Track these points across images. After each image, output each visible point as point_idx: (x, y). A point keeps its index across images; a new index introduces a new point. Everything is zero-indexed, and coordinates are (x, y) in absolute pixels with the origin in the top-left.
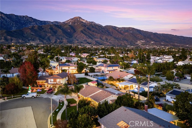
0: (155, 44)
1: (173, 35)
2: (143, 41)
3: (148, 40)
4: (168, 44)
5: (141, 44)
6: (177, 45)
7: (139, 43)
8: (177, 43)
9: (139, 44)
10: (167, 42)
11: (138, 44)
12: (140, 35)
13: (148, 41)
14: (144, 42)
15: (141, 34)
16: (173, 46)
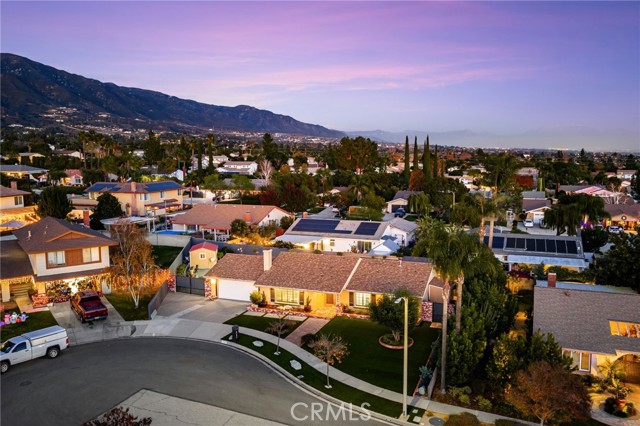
0: (115, 121)
1: (167, 96)
2: (69, 111)
3: (88, 105)
4: (156, 123)
5: (66, 122)
6: (183, 128)
7: (52, 113)
8: (181, 121)
9: (58, 118)
10: (151, 116)
11: (51, 121)
12: (57, 86)
13: (87, 111)
14: (75, 114)
15: (59, 83)
16: (172, 129)
